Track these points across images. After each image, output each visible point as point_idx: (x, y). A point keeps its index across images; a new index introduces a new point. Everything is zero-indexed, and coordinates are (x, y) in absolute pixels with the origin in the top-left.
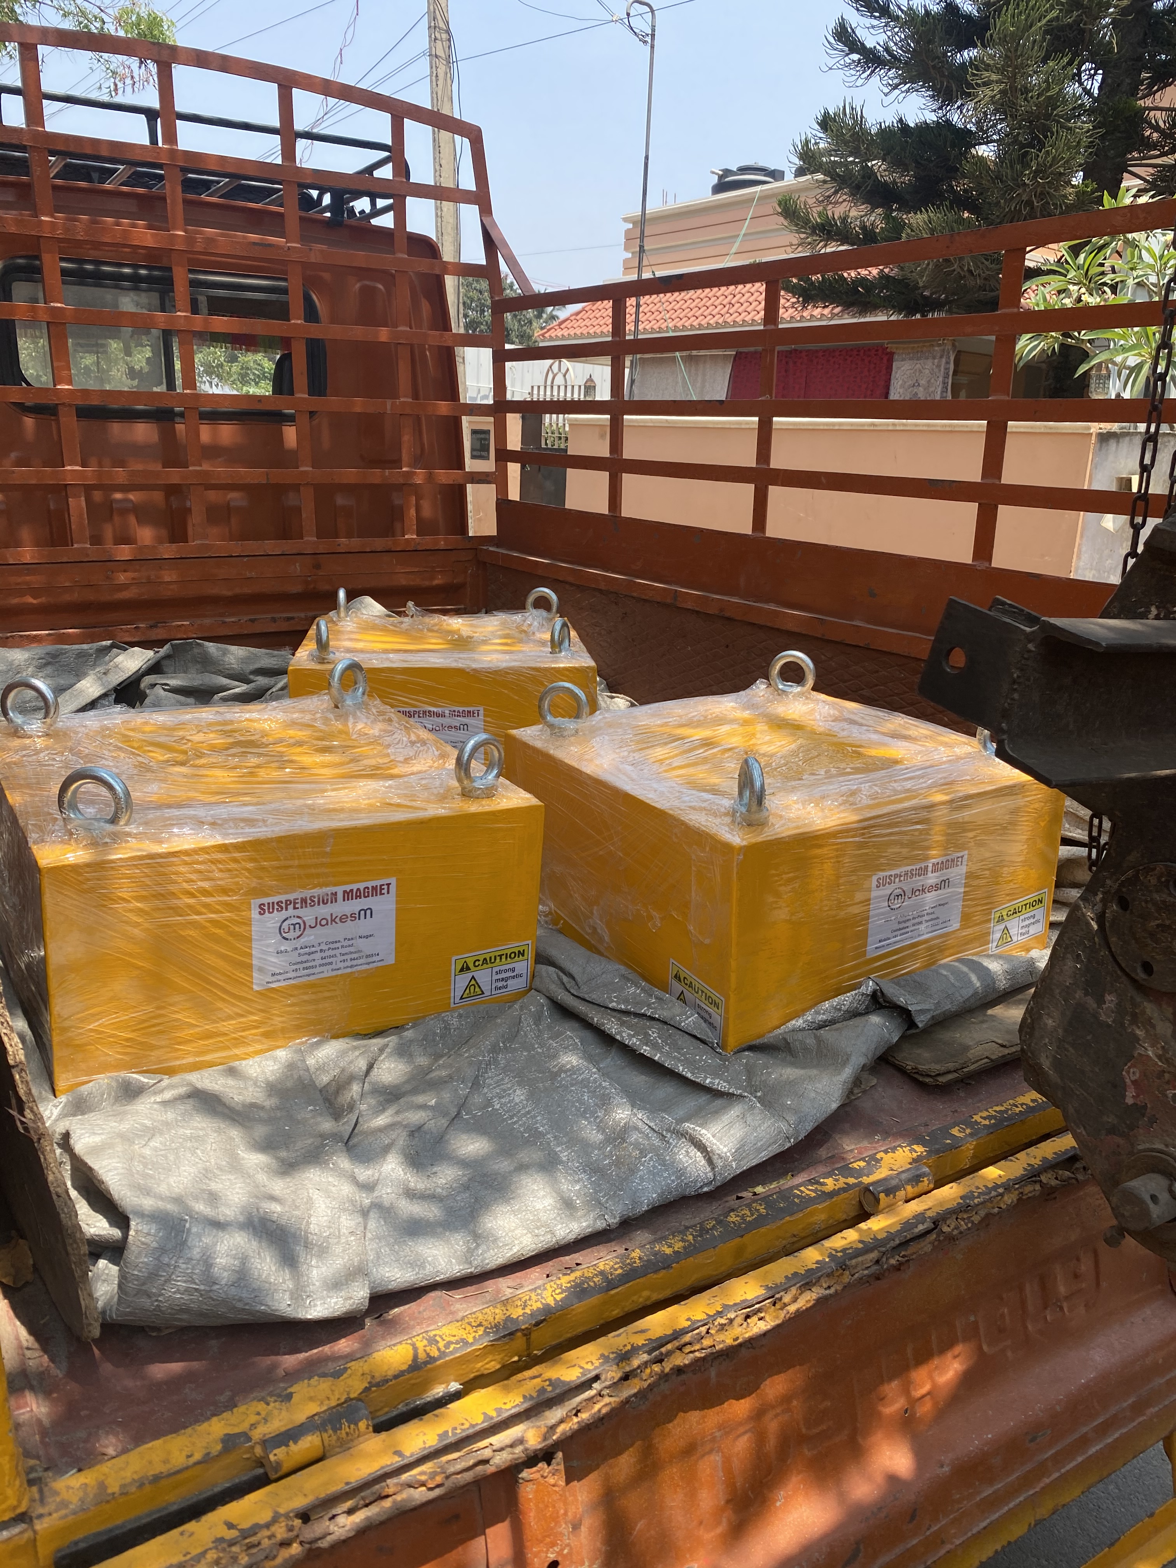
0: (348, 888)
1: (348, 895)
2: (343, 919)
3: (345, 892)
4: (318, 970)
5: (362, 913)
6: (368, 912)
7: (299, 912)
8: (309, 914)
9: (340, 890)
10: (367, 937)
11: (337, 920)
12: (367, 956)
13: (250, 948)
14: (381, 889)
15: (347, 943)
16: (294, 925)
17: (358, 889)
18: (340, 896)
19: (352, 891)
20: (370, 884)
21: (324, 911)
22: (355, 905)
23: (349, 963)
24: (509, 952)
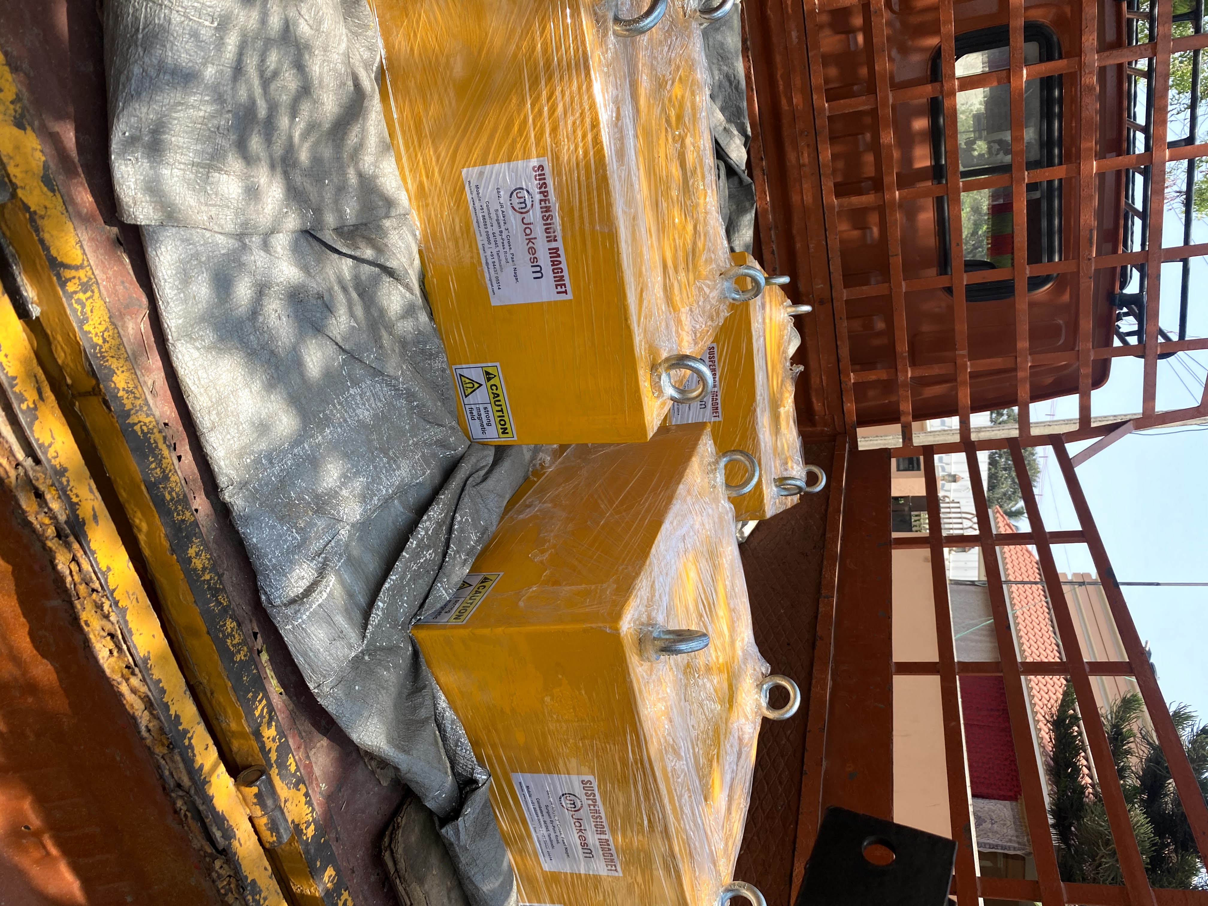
0: (561, 252)
1: (554, 253)
2: (532, 250)
3: (557, 249)
4: (482, 228)
5: (538, 269)
6: (539, 275)
7: (537, 205)
8: (535, 215)
9: (559, 244)
10: (516, 276)
11: (531, 245)
12: (497, 277)
13: (501, 162)
14: (561, 285)
15: (509, 257)
16: (524, 202)
17: (560, 262)
18: (554, 245)
19: (559, 256)
20: (566, 273)
21: (539, 231)
22: (544, 260)
23: (490, 261)
24: (506, 419)
